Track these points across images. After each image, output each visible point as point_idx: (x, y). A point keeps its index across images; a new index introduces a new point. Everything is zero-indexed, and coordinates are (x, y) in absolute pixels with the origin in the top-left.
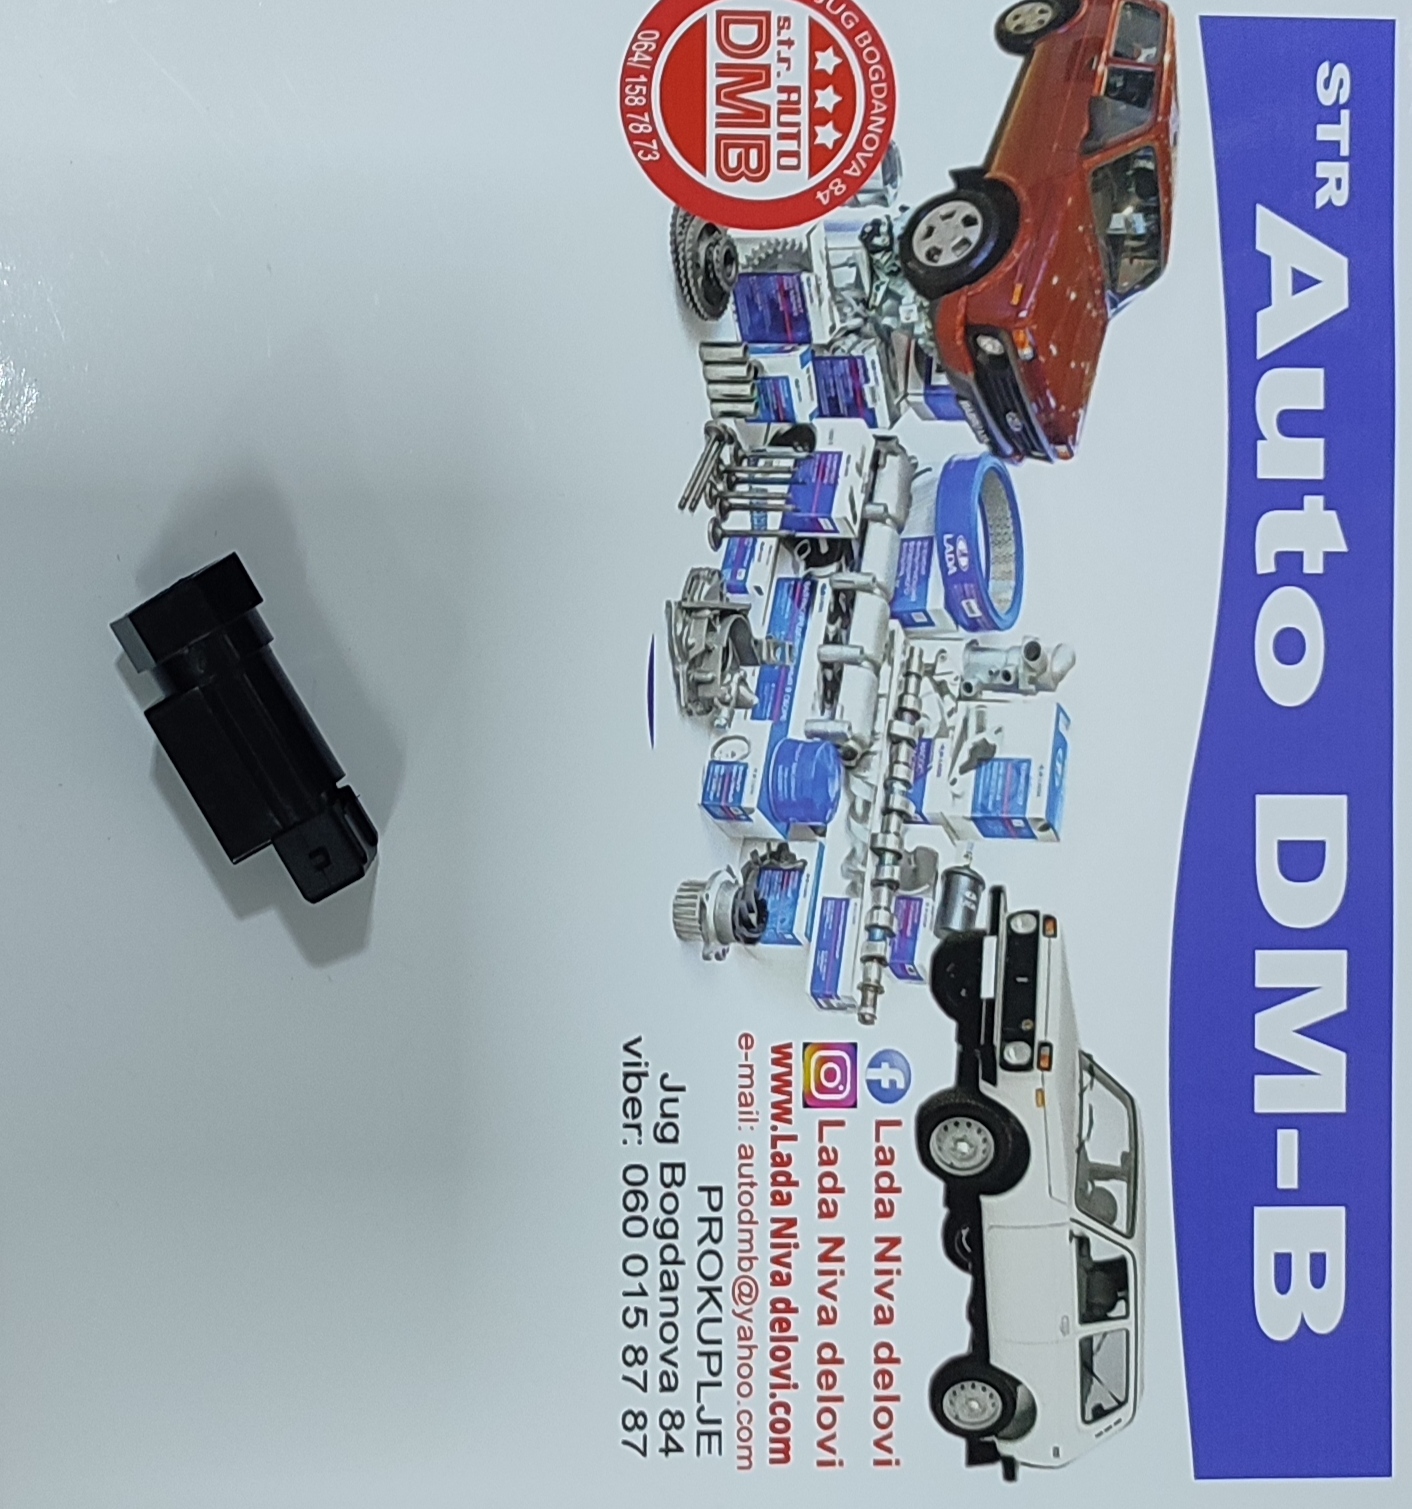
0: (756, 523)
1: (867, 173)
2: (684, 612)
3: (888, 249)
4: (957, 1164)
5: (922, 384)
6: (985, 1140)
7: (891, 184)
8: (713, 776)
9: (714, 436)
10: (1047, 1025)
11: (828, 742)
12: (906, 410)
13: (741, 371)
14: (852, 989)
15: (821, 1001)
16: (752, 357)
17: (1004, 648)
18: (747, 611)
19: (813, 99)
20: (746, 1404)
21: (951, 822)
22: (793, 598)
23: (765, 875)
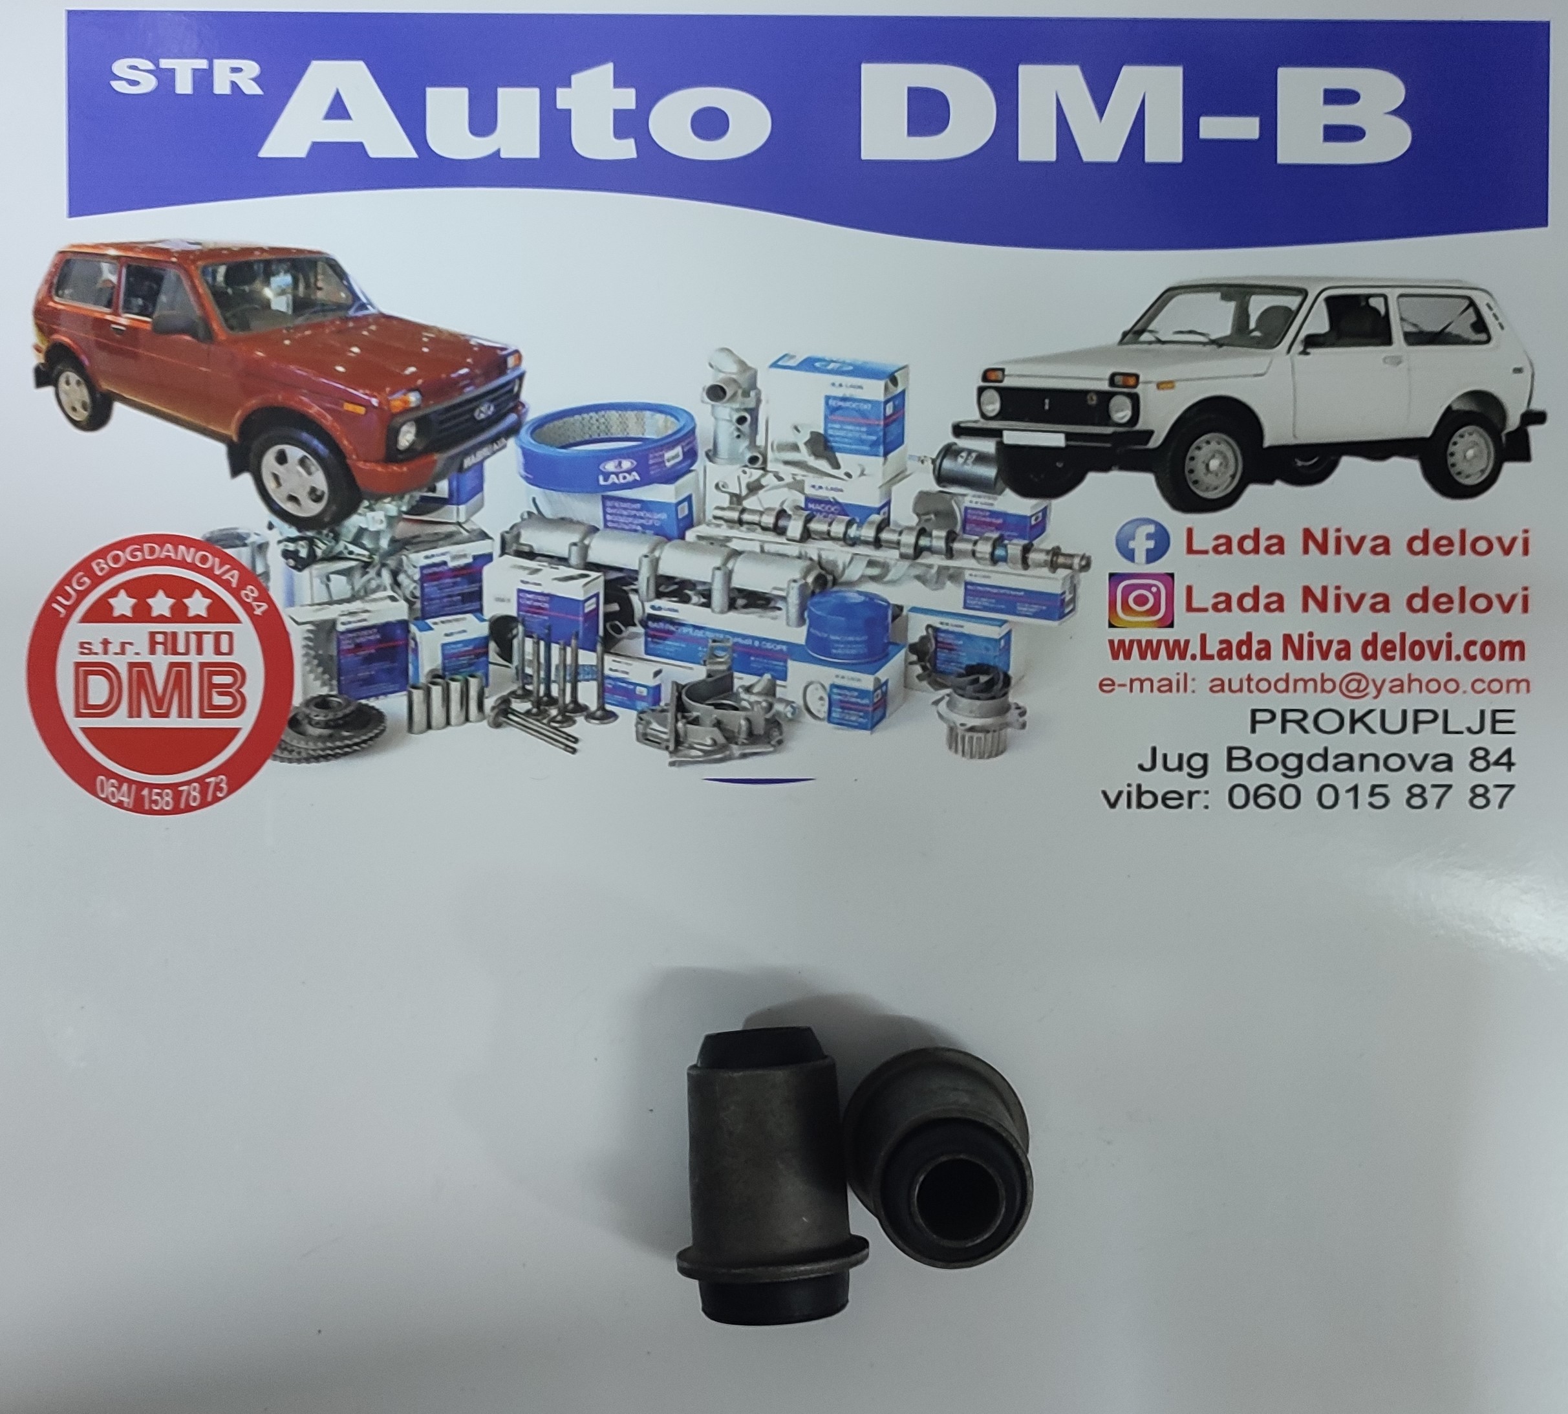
0: (590, 677)
1: (235, 564)
2: (680, 748)
3: (311, 542)
4: (1231, 472)
5: (448, 507)
6: (1208, 442)
7: (245, 539)
8: (843, 719)
9: (503, 719)
10: (1094, 378)
11: (809, 603)
12: (475, 524)
13: (437, 692)
14: (1056, 579)
15: (1067, 610)
16: (423, 680)
17: (713, 422)
18: (677, 685)
19: (161, 619)
20: (1466, 685)
21: (888, 479)
22: (665, 639)
23: (941, 666)
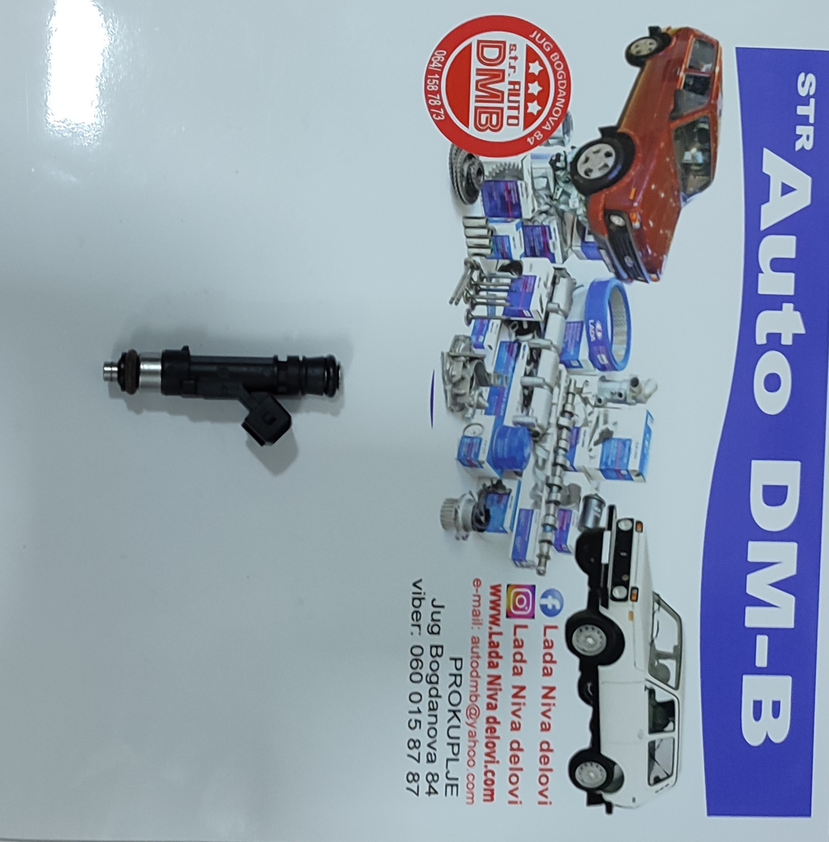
0: (490, 312)
1: (554, 129)
2: (451, 358)
3: (564, 169)
4: (586, 649)
5: (580, 240)
6: (601, 637)
7: (567, 134)
8: (464, 444)
9: (469, 265)
10: (636, 578)
11: (525, 428)
12: (571, 254)
13: (484, 232)
14: (533, 557)
15: (517, 563)
17: (620, 380)
18: (484, 358)
19: (527, 88)
20: (472, 770)
21: (589, 471)
22: (508, 351)
23: (490, 496)
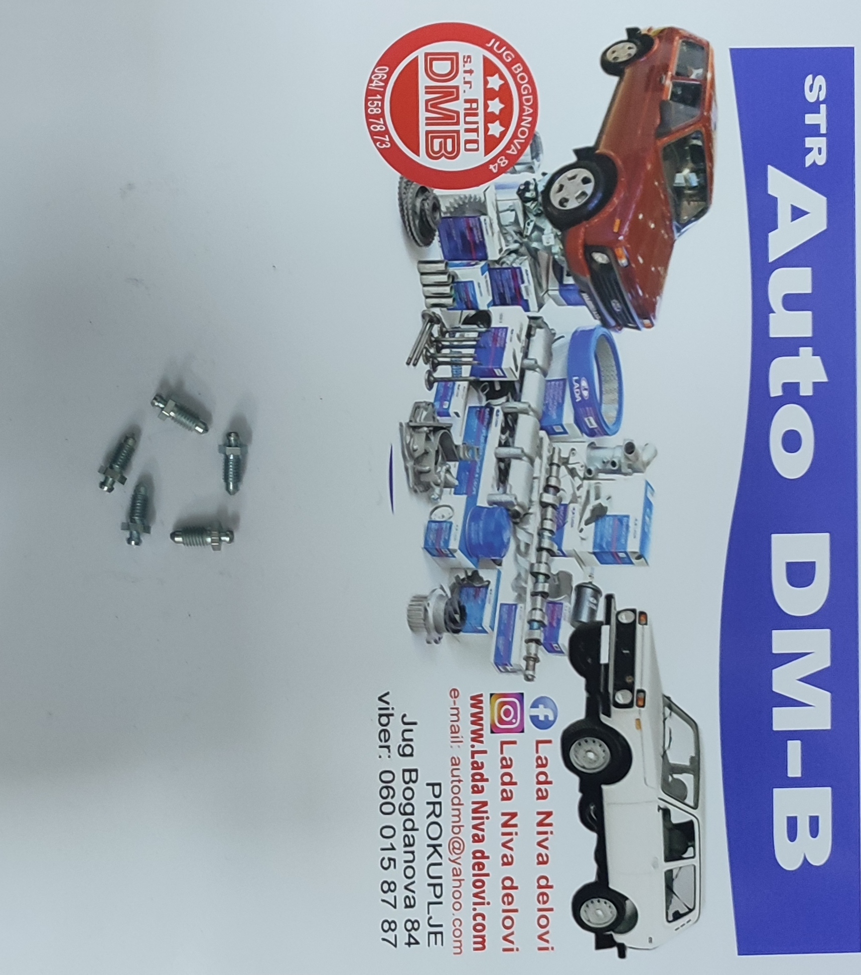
1: (521, 152)
2: (411, 429)
3: (534, 200)
4: (586, 766)
5: (557, 283)
6: (604, 751)
7: (536, 159)
8: (431, 530)
9: (427, 319)
10: (642, 679)
11: (502, 508)
12: (548, 300)
13: (444, 278)
14: (519, 660)
15: (500, 667)
16: (451, 269)
17: (612, 446)
18: (450, 427)
19: (486, 106)
20: (458, 915)
21: (580, 555)
22: (479, 418)
23: (464, 590)
